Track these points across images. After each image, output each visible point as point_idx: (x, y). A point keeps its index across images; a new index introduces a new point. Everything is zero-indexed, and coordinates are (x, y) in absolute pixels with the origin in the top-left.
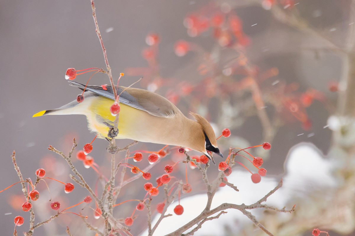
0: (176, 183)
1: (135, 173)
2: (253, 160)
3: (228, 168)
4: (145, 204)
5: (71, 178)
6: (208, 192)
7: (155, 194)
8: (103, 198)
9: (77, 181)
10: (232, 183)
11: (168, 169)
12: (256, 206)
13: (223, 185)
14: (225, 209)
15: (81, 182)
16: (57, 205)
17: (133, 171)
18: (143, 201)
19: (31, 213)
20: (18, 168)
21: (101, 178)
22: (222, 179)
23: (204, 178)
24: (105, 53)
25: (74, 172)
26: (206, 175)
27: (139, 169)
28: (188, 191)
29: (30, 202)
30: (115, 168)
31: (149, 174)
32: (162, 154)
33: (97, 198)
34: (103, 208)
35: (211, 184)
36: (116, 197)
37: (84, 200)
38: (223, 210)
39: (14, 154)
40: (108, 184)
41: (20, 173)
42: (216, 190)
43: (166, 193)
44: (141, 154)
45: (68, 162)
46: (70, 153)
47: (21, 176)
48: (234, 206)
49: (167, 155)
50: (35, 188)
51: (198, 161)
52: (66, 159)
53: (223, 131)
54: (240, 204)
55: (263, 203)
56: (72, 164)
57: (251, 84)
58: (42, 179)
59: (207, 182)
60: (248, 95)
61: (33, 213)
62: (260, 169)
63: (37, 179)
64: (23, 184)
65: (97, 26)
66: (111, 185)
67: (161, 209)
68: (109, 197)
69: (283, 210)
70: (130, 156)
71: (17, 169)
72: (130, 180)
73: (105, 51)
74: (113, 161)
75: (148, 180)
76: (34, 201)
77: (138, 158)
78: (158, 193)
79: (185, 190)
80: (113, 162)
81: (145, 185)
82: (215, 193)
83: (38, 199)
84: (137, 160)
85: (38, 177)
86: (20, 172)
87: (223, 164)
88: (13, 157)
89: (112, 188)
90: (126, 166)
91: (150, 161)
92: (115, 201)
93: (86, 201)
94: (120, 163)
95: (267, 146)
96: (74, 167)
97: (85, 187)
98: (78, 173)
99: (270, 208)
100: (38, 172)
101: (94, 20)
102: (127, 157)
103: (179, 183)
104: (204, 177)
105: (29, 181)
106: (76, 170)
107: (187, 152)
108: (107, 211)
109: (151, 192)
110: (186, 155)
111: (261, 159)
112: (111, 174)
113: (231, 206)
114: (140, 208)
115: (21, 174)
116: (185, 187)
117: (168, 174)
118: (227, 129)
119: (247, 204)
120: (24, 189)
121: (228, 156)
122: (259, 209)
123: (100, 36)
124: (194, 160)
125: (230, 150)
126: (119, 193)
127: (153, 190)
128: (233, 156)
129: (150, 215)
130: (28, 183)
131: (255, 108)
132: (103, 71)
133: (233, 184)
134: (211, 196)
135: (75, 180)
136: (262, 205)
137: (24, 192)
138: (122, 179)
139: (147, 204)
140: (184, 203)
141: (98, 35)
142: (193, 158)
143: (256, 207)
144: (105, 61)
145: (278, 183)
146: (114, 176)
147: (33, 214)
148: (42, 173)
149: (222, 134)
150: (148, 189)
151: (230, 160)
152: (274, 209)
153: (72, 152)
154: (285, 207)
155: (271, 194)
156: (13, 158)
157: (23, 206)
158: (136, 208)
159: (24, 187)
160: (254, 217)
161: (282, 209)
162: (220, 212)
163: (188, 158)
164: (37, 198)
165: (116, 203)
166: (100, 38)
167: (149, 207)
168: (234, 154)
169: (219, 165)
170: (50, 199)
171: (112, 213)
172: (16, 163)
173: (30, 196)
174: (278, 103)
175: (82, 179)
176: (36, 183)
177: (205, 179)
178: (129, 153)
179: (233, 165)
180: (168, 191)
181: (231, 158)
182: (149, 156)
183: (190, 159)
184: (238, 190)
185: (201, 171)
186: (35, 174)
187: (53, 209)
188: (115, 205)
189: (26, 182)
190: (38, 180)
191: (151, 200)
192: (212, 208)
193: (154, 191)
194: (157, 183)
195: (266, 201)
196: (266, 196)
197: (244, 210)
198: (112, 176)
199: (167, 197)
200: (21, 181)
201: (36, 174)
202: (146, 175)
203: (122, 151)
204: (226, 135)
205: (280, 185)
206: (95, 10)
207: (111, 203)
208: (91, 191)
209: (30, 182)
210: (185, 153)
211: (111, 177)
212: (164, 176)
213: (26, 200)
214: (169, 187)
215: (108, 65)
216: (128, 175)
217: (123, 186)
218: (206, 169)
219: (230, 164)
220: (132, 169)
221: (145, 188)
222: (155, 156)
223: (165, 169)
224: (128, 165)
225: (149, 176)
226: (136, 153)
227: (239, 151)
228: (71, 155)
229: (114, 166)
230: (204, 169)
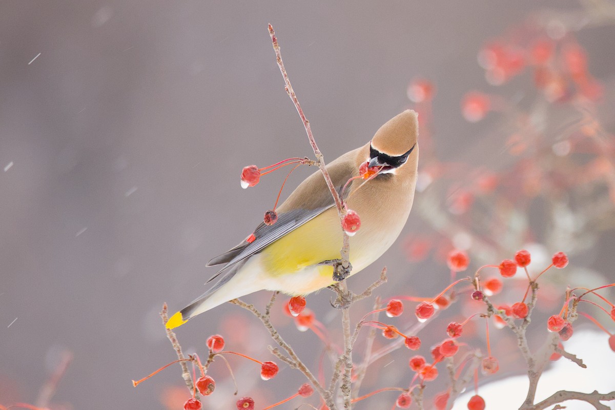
0: (470, 355)
1: (391, 339)
2: (611, 309)
3: (566, 325)
4: (413, 395)
5: (272, 353)
6: (529, 372)
7: (430, 376)
8: (332, 387)
9: (282, 358)
10: (573, 354)
11: (454, 330)
13: (556, 357)
14: (562, 401)
15: (290, 359)
16: (248, 404)
17: (386, 335)
18: (408, 391)
21: (329, 348)
22: (555, 345)
23: (520, 345)
24: (308, 128)
25: (276, 341)
26: (525, 339)
27: (397, 330)
28: (493, 371)
29: (198, 398)
30: (352, 334)
31: (417, 339)
32: (441, 302)
33: (321, 387)
34: (333, 405)
35: (534, 355)
36: (358, 383)
37: (299, 391)
38: (558, 404)
39: (165, 308)
40: (340, 361)
41: (178, 345)
42: (544, 366)
43: (451, 373)
44: (399, 303)
45: (265, 323)
47: (179, 351)
48: (577, 395)
49: (451, 303)
50: (206, 372)
51: (508, 313)
52: (260, 318)
53: (553, 257)
54: (589, 391)
56: (271, 327)
58: (218, 355)
59: (526, 352)
63: (210, 354)
64: (184, 364)
65: (288, 79)
66: (346, 363)
67: (443, 403)
68: (344, 385)
70: (382, 308)
71: (171, 336)
72: (384, 352)
74: (346, 319)
75: (414, 350)
76: (206, 396)
77: (394, 310)
78: (436, 376)
79: (486, 369)
80: (346, 322)
81: (410, 360)
83: (212, 393)
84: (393, 313)
85: (211, 350)
86: (177, 341)
87: (555, 319)
88: (163, 316)
89: (348, 369)
90: (376, 326)
91: (420, 317)
92: (356, 394)
93: (303, 394)
94: (362, 322)
96: (276, 333)
97: (299, 369)
98: (284, 343)
100: (211, 342)
101: (281, 69)
102: (377, 309)
103: (474, 355)
104: (521, 342)
105: (195, 359)
106: (280, 337)
107: (489, 297)
109: (424, 374)
110: (485, 303)
112: (345, 344)
113: (573, 396)
114: (403, 403)
115: (180, 345)
116: (486, 363)
117: (453, 339)
118: (561, 253)
119: (603, 391)
120: (186, 374)
121: (565, 303)
123: (295, 97)
124: (501, 313)
125: (568, 292)
126: (363, 376)
127: (426, 369)
128: (575, 303)
130: (193, 363)
132: (309, 162)
133: (575, 356)
134: (535, 380)
135: (279, 355)
137: (185, 379)
138: (368, 351)
139: (416, 396)
141: (291, 97)
142: (500, 308)
144: (311, 142)
146: (350, 347)
148: (219, 343)
149: (551, 262)
150: (418, 369)
151: (568, 310)
153: (271, 304)
157: (185, 407)
158: (395, 403)
159: (186, 371)
162: (554, 406)
163: (490, 308)
164: (211, 391)
165: (360, 395)
166: (296, 102)
167: (420, 402)
168: (575, 299)
169: (549, 323)
170: (235, 392)
173: (197, 387)
175: (292, 354)
176: (209, 362)
177: (523, 346)
178: (380, 301)
179: (573, 319)
180: (454, 371)
181: (570, 307)
182: (418, 306)
183: (494, 310)
184: (584, 366)
185: (515, 332)
186: (205, 345)
188: (357, 398)
189: (190, 360)
190: (211, 356)
191: (423, 387)
193: (429, 372)
194: (433, 357)
197: (597, 402)
198: (347, 347)
199: (453, 381)
200: (180, 359)
201: (207, 345)
202: (409, 341)
203: (361, 299)
204: (559, 264)
206: (279, 52)
207: (349, 396)
208: (310, 376)
209: (196, 361)
210: (483, 300)
211: (345, 349)
212: (446, 343)
213: (190, 394)
214: (455, 362)
215: (317, 149)
216: (380, 343)
217: (372, 362)
218: (523, 329)
219: (568, 319)
220: (384, 330)
221: (410, 366)
222: (428, 307)
223: (447, 331)
224: (378, 325)
225: (417, 343)
226: (391, 301)
227: (584, 294)
228: (270, 311)
229: (349, 328)
230: (521, 327)
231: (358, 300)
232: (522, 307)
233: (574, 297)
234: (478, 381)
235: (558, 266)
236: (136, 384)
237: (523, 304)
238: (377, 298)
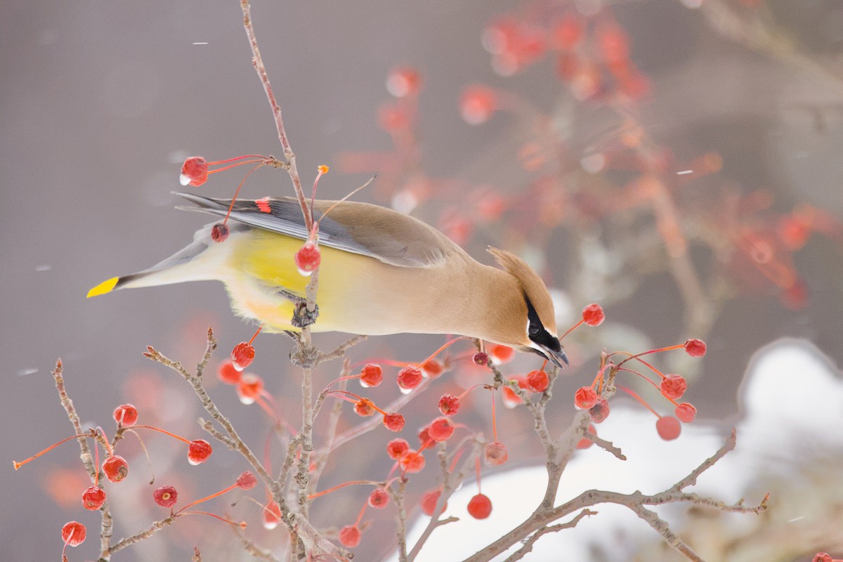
0: (469, 440)
1: (364, 416)
2: (662, 382)
3: (600, 402)
4: (391, 491)
5: (203, 428)
6: (548, 463)
7: (414, 466)
8: (283, 477)
9: (217, 435)
10: (609, 440)
11: (448, 404)
12: (671, 497)
13: (585, 444)
14: (592, 504)
15: (228, 437)
16: (169, 495)
17: (358, 410)
18: (384, 485)
19: (103, 513)
20: (71, 401)
21: (278, 427)
22: (585, 429)
23: (538, 428)
24: (278, 117)
25: (210, 412)
26: (543, 420)
27: (374, 405)
28: (499, 460)
29: (100, 486)
30: (313, 403)
31: (400, 417)
32: (431, 368)
33: (269, 476)
34: (283, 501)
35: (556, 442)
36: (316, 474)
37: (238, 481)
38: (586, 508)
39: (59, 366)
40: (296, 442)
41: (76, 415)
42: (567, 458)
43: (444, 463)
44: (378, 368)
45: (196, 387)
46: (199, 366)
47: (77, 423)
48: (614, 497)
49: (444, 371)
50: (112, 452)
51: (522, 384)
52: (189, 381)
53: (584, 310)
54: (628, 491)
55: (687, 490)
57: (653, 193)
58: (129, 430)
59: (545, 437)
60: (647, 219)
61: (109, 514)
62: (679, 404)
63: (118, 429)
64: (83, 441)
65: (257, 49)
66: (303, 444)
67: (433, 505)
68: (299, 474)
69: (739, 508)
70: (351, 374)
71: (67, 404)
72: (354, 434)
73: (280, 112)
74: (307, 384)
75: (396, 431)
76: (116, 482)
77: (371, 378)
78: (423, 466)
79: (490, 458)
80: (307, 387)
81: (389, 444)
82: (565, 465)
83: (125, 478)
84: (369, 382)
85: (120, 423)
86: (74, 411)
87: (585, 392)
88: (56, 375)
89: (306, 452)
90: (342, 398)
91: (402, 386)
92: (315, 487)
93: (243, 486)
94: (327, 391)
95: (696, 346)
96: (209, 401)
97: (239, 450)
98: (220, 414)
99: (704, 501)
100: (119, 414)
101: (248, 34)
102: (344, 376)
103: (475, 441)
104: (539, 424)
105: (99, 434)
106: (215, 408)
107: (497, 365)
108: (294, 508)
109: (406, 463)
110: (491, 370)
111: (682, 381)
112: (303, 418)
113: (607, 497)
114: (377, 502)
115: (78, 415)
116: (490, 451)
117: (447, 418)
118: (594, 306)
119: (648, 492)
120: (86, 454)
121: (599, 372)
122: (678, 503)
123: (265, 74)
124: (513, 383)
125: (603, 358)
126: (323, 464)
127: (410, 457)
128: (612, 372)
129: (402, 520)
130: (96, 440)
131: (662, 252)
132: (276, 163)
133: (611, 443)
134: (555, 471)
135: (213, 432)
136: (684, 494)
137: (84, 462)
138: (332, 431)
139: (395, 493)
140: (491, 487)
141: (259, 73)
143: (669, 499)
144: (280, 136)
145: (725, 440)
146: (310, 422)
147: (109, 517)
148: (130, 415)
149: (582, 318)
150: (398, 456)
151: (603, 382)
152: (716, 505)
153: (204, 362)
154: (742, 500)
155: (708, 467)
156: (58, 378)
157: (84, 498)
158: (367, 502)
159: (85, 450)
160: (666, 524)
161: (736, 505)
162: (579, 511)
163: (498, 377)
164: (123, 476)
165: (318, 490)
166: (265, 80)
167: (400, 500)
168: (612, 368)
169: (577, 397)
170: (152, 480)
171: (307, 513)
172: (64, 391)
174: (722, 241)
175: (230, 430)
176: (116, 439)
177: (541, 429)
178: (349, 365)
179: (610, 394)
180: (447, 460)
181: (606, 378)
182: (400, 373)
183: (503, 380)
184: (624, 458)
185: (531, 410)
186: (112, 418)
187: (160, 504)
188: (314, 494)
189: (91, 436)
190: (120, 431)
191: (405, 481)
192: (558, 502)
193: (413, 461)
194: (421, 442)
195: (694, 484)
196: (694, 471)
197: (639, 506)
198: (305, 422)
199: (446, 474)
200: (77, 435)
201: (114, 417)
202: (390, 419)
203: (329, 359)
204: (592, 321)
205: (729, 444)
206: (249, 12)
207: (305, 490)
208: (254, 461)
209: (100, 437)
210: (489, 366)
211: (304, 425)
212: (437, 422)
213: (90, 481)
214: (449, 449)
215: (287, 146)
216: (347, 422)
217: (336, 447)
218: (542, 406)
219: (602, 394)
220: (356, 404)
221: (389, 453)
222: (414, 373)
223: (439, 406)
224: (346, 396)
225: (400, 422)
226: (367, 365)
227: (625, 361)
228: (203, 371)
229: (310, 397)
230: (538, 404)
231: (325, 360)
232: (541, 377)
233: (611, 365)
234: (478, 474)
235: (591, 323)
236: (17, 466)
237: (541, 373)
238: (345, 361)
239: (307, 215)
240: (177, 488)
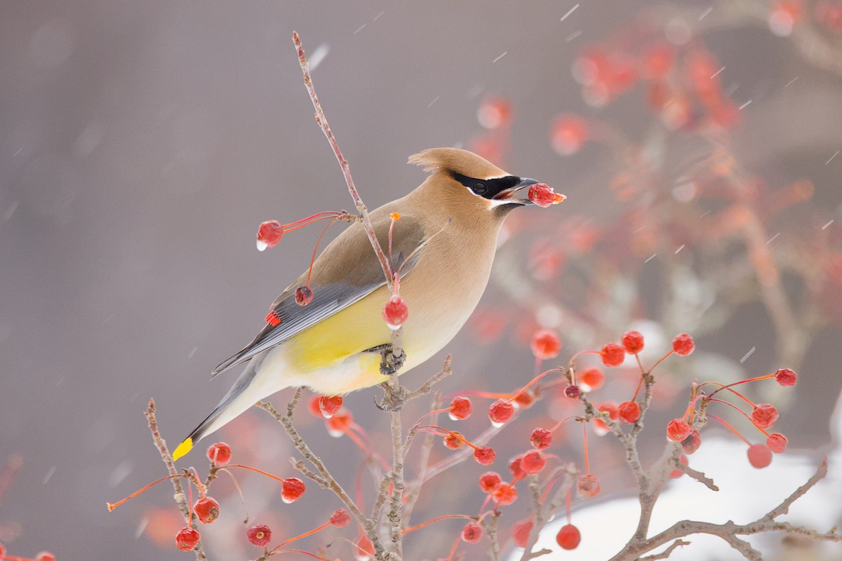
0: (560, 470)
1: (455, 449)
2: (753, 411)
3: (691, 433)
4: (484, 525)
5: (295, 468)
6: (640, 494)
7: (506, 499)
8: (376, 514)
9: (309, 475)
10: (701, 471)
11: (541, 439)
12: (763, 526)
13: (676, 474)
14: (685, 535)
15: (321, 476)
16: (262, 533)
17: (448, 444)
18: (477, 519)
19: (197, 553)
20: (164, 441)
21: (370, 460)
22: (677, 460)
23: (629, 459)
24: (346, 171)
25: (301, 452)
26: (635, 452)
27: (463, 438)
28: (592, 492)
29: (195, 527)
30: (403, 443)
31: (491, 451)
32: (523, 399)
33: (361, 514)
34: (377, 538)
35: (648, 473)
36: (409, 507)
37: (331, 519)
38: (679, 538)
39: (152, 406)
40: (388, 480)
42: (661, 488)
43: (536, 495)
44: (467, 401)
45: (286, 427)
46: (290, 406)
47: (169, 464)
48: (706, 527)
49: (535, 400)
50: (206, 491)
51: (613, 415)
52: (280, 421)
53: (674, 340)
54: (720, 521)
55: (779, 519)
58: (223, 469)
59: (637, 468)
61: (204, 553)
62: (771, 435)
63: (211, 468)
64: (177, 481)
65: (319, 106)
66: (395, 483)
67: (525, 535)
68: (392, 512)
69: (831, 536)
70: (441, 407)
71: (160, 444)
72: (445, 465)
73: (347, 166)
74: (396, 424)
75: (486, 465)
76: (207, 524)
77: (460, 411)
78: (515, 498)
79: (583, 491)
80: (396, 427)
81: (481, 478)
82: (657, 497)
83: (216, 520)
84: (458, 415)
85: (213, 463)
87: (677, 424)
88: (149, 416)
89: (398, 491)
90: (434, 432)
91: (494, 421)
92: (407, 520)
93: (336, 523)
94: (417, 427)
95: (787, 376)
96: (301, 441)
97: (331, 489)
98: (312, 454)
99: (797, 530)
100: (212, 452)
101: (310, 92)
102: (436, 409)
103: (566, 471)
104: (631, 455)
105: (192, 475)
106: (306, 447)
107: (587, 394)
108: (386, 542)
109: (498, 496)
110: (582, 402)
111: (773, 410)
112: (394, 456)
113: (700, 528)
114: (471, 536)
116: (582, 483)
117: (539, 451)
118: (684, 336)
119: (740, 521)
120: (179, 494)
121: (691, 403)
122: (770, 532)
123: (329, 129)
124: (604, 415)
125: (694, 389)
126: (416, 497)
127: (503, 489)
128: (703, 403)
129: (495, 554)
130: (189, 480)
132: (349, 217)
133: (703, 474)
134: (648, 503)
135: (304, 471)
136: (777, 523)
137: (178, 502)
138: (424, 463)
139: (488, 526)
140: (582, 520)
141: (323, 129)
142: (603, 409)
143: (762, 528)
144: (350, 190)
145: (817, 469)
146: (401, 461)
147: (204, 557)
148: (224, 453)
149: (672, 348)
150: (490, 490)
151: (695, 413)
152: (809, 533)
153: (295, 402)
154: (835, 528)
155: (800, 496)
156: (151, 418)
157: (178, 539)
158: (460, 536)
159: (179, 490)
160: (759, 553)
161: (828, 533)
162: (672, 542)
163: (589, 410)
164: (214, 517)
165: (411, 524)
166: (330, 136)
167: (493, 534)
168: (703, 398)
169: (669, 429)
170: (245, 519)
171: (401, 551)
172: (157, 431)
173: (195, 512)
175: (322, 469)
176: (210, 478)
177: (632, 460)
178: (440, 397)
179: (702, 425)
180: (539, 492)
181: (697, 408)
182: (492, 406)
183: (594, 412)
184: (716, 489)
185: (623, 441)
186: (206, 457)
187: (254, 543)
189: (185, 476)
190: (214, 471)
191: (497, 514)
192: (650, 534)
193: (505, 493)
194: (512, 472)
195: (786, 513)
196: (786, 500)
197: (732, 536)
198: (396, 461)
199: (538, 506)
200: (171, 475)
201: (208, 456)
202: (480, 453)
203: (416, 397)
204: (682, 350)
205: (821, 473)
207: (398, 527)
208: (345, 499)
209: (193, 477)
210: (580, 398)
211: (395, 464)
212: (529, 455)
213: (184, 521)
214: (540, 482)
215: (358, 199)
216: (439, 454)
217: (427, 479)
218: (633, 437)
219: (694, 425)
220: (446, 438)
221: (480, 486)
222: (505, 407)
223: (532, 440)
224: (437, 431)
225: (490, 456)
226: (456, 398)
227: (717, 391)
228: (294, 411)
229: (400, 436)
230: (630, 435)
231: (412, 398)
232: (632, 408)
233: (703, 396)
234: (570, 505)
235: (680, 353)
236: (111, 508)
237: (632, 404)
238: (436, 393)
239: (385, 265)
240: (271, 527)
